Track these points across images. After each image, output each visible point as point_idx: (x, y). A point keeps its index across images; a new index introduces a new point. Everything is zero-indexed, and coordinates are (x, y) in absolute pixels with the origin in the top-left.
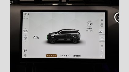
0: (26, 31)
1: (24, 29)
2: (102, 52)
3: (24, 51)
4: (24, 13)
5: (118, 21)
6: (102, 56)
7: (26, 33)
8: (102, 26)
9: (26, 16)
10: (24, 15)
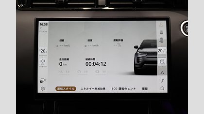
0: (43, 51)
1: (40, 48)
2: (162, 82)
3: (41, 82)
4: (40, 22)
5: (187, 34)
6: (162, 89)
7: (43, 54)
8: (162, 42)
9: (43, 27)
10: (40, 26)
